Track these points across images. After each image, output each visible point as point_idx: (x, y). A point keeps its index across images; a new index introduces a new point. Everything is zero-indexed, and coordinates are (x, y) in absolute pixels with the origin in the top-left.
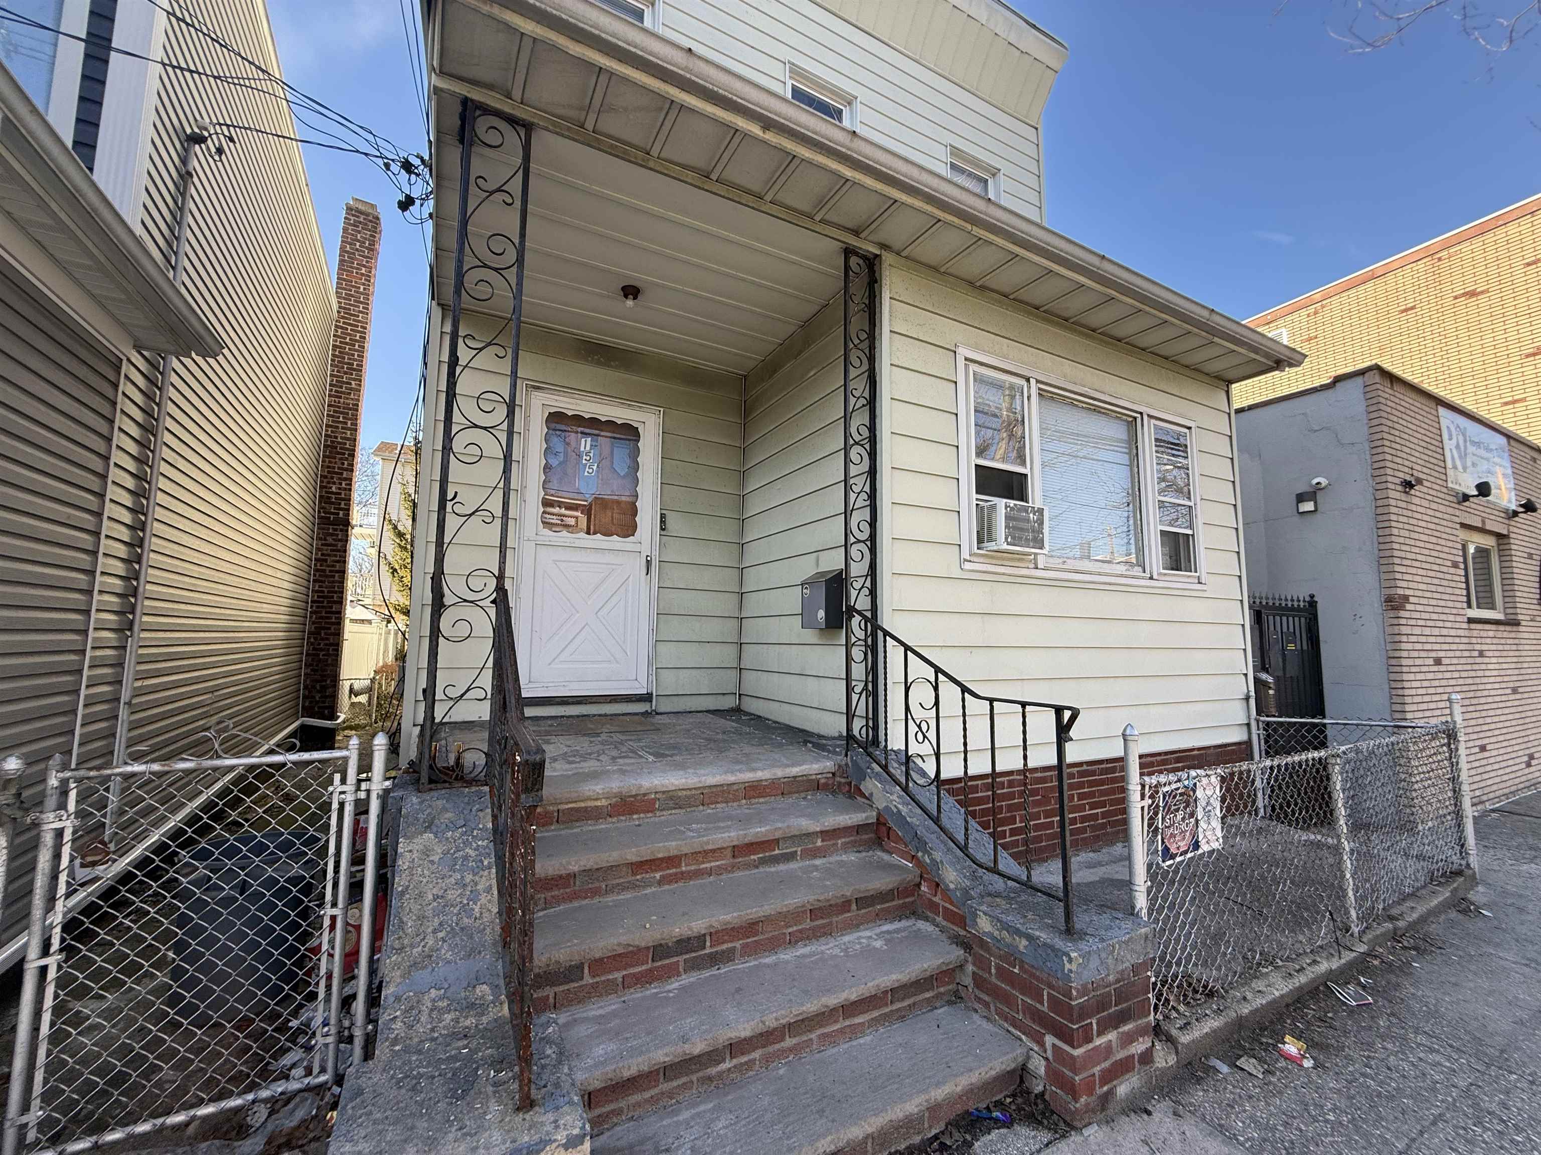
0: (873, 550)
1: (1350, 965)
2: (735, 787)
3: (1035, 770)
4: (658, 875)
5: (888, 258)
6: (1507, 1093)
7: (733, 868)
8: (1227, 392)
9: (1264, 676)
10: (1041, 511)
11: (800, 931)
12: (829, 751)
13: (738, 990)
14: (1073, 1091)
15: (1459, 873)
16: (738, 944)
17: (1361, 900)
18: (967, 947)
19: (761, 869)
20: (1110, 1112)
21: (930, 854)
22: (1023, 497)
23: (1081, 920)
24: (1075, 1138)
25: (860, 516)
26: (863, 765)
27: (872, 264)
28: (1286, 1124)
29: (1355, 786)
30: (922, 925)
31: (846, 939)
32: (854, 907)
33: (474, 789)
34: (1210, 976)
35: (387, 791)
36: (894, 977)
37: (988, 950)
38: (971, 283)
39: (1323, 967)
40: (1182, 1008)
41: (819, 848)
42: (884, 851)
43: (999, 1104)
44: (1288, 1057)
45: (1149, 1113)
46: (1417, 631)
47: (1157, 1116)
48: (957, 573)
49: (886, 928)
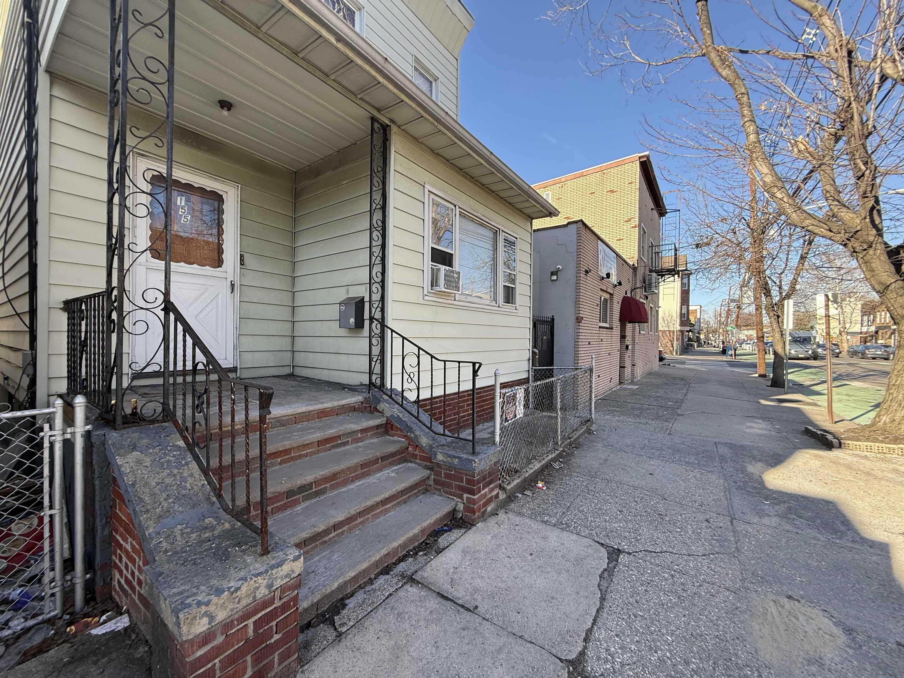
0: (383, 287)
1: (557, 455)
2: (313, 413)
3: (450, 395)
4: (279, 460)
5: (394, 128)
6: (596, 484)
7: (318, 452)
8: (531, 223)
9: (535, 350)
10: (459, 273)
11: (357, 475)
12: (358, 392)
13: (333, 503)
14: (473, 512)
15: (589, 421)
16: (328, 485)
17: (562, 432)
18: (431, 469)
19: (332, 451)
20: (485, 517)
21: (414, 433)
22: (450, 265)
23: (477, 449)
24: (474, 528)
25: (377, 269)
26: (379, 397)
27: (385, 128)
28: (538, 507)
29: (563, 390)
30: (409, 464)
31: (378, 475)
32: (380, 461)
33: (156, 425)
34: (516, 466)
35: (88, 433)
36: (403, 485)
37: (441, 468)
38: (432, 151)
39: (550, 457)
40: (507, 478)
41: (360, 438)
42: (390, 436)
43: (446, 525)
44: (539, 488)
45: (497, 514)
46: (584, 331)
47: (500, 515)
48: (422, 301)
49: (394, 468)
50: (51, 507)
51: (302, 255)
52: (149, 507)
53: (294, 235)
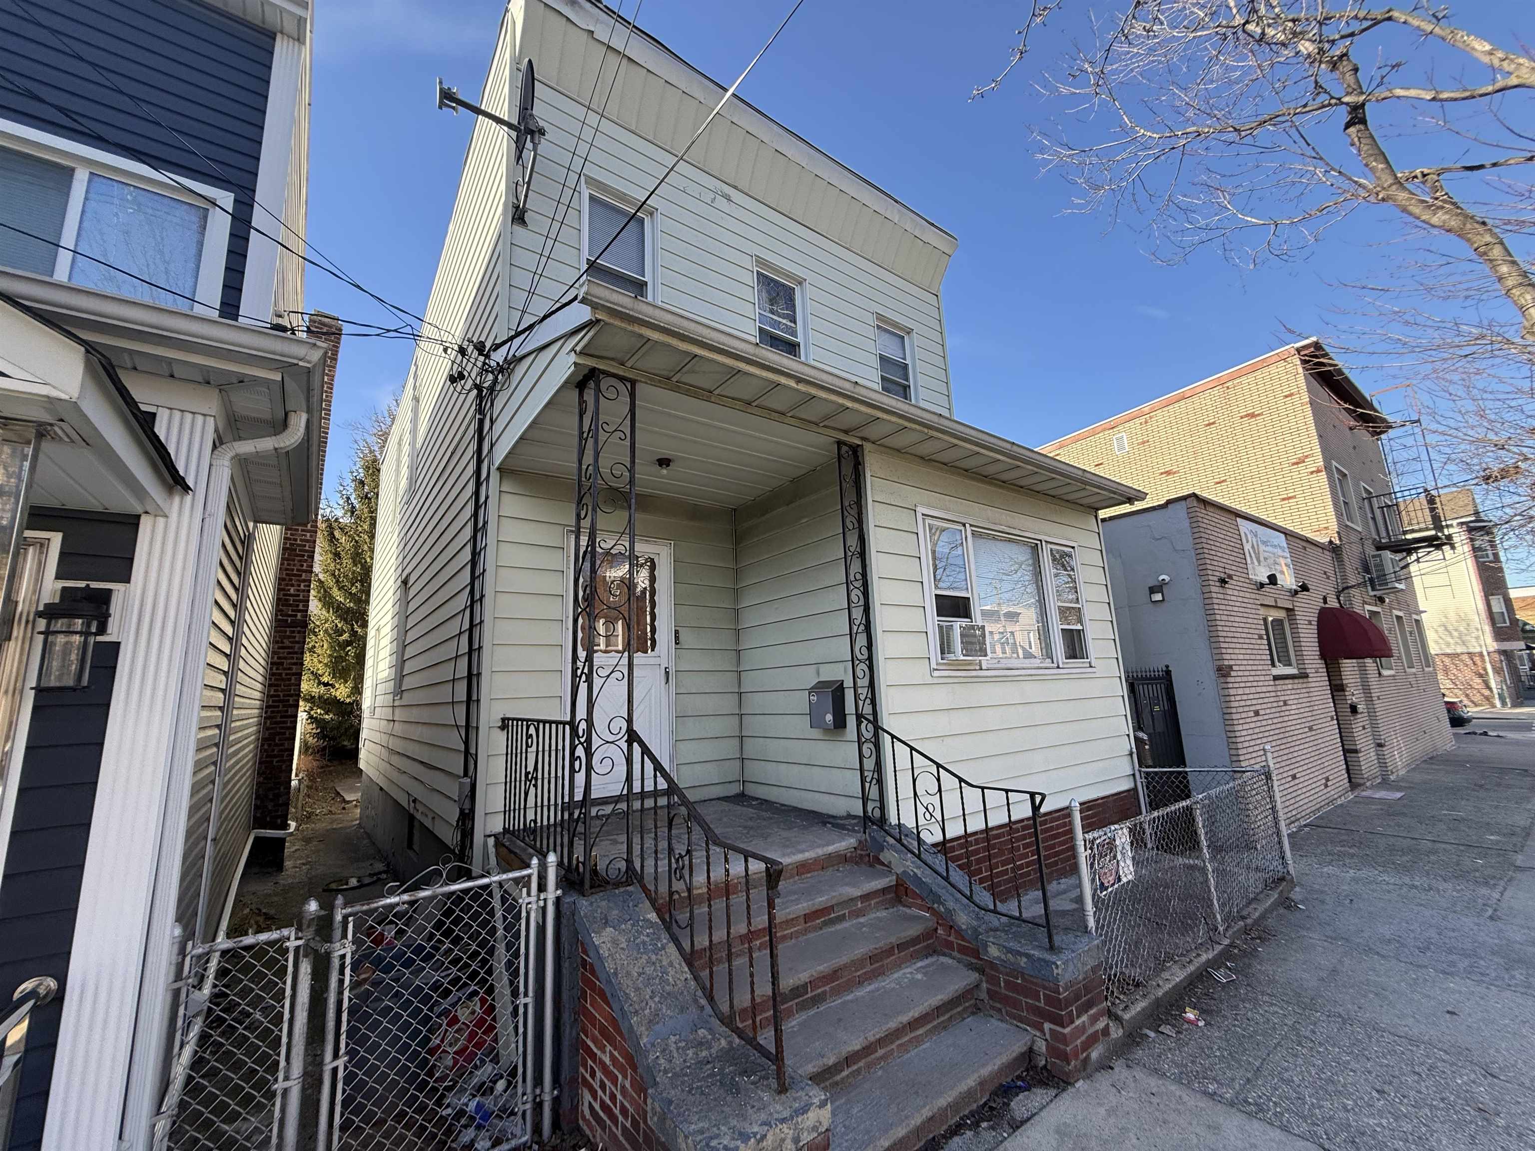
0: (871, 668)
1: (1221, 954)
2: (791, 867)
3: (993, 829)
5: (867, 446)
6: (1315, 1024)
7: (806, 931)
8: (1097, 514)
9: (1141, 735)
10: (983, 627)
11: (865, 973)
12: (848, 830)
13: (840, 1020)
14: (1066, 1058)
15: (1282, 879)
16: (827, 988)
17: (1222, 906)
18: (981, 971)
19: (824, 931)
20: (1089, 1071)
21: (944, 905)
22: (967, 614)
23: (1057, 939)
24: (1071, 1090)
25: (861, 640)
26: (881, 840)
27: (856, 452)
28: (1193, 1062)
29: (1211, 822)
30: (943, 959)
31: (896, 976)
32: (896, 951)
33: (622, 890)
34: (1135, 973)
35: (558, 899)
36: (939, 997)
37: (997, 970)
38: (922, 458)
39: (1204, 957)
40: (1122, 997)
41: (859, 909)
42: (904, 906)
43: (1019, 1077)
44: (1189, 1022)
45: (1112, 1068)
46: (1240, 691)
47: (1117, 1070)
48: (931, 681)
49: (919, 964)
50: (526, 995)
51: (750, 619)
52: (637, 1007)
53: (736, 593)
